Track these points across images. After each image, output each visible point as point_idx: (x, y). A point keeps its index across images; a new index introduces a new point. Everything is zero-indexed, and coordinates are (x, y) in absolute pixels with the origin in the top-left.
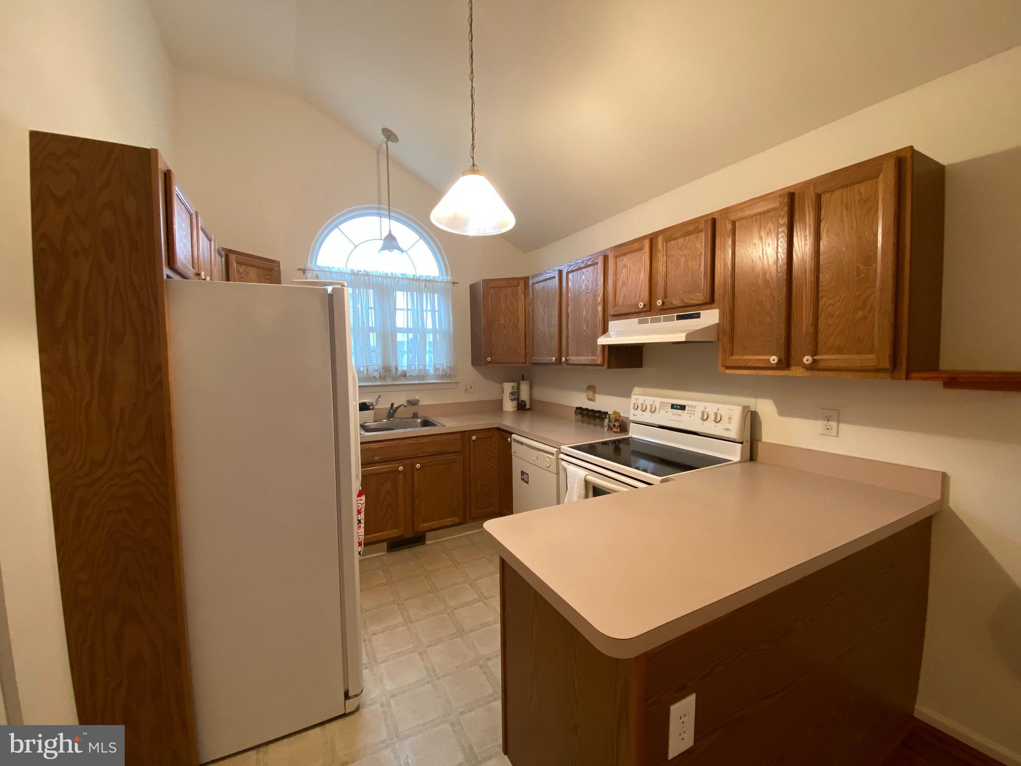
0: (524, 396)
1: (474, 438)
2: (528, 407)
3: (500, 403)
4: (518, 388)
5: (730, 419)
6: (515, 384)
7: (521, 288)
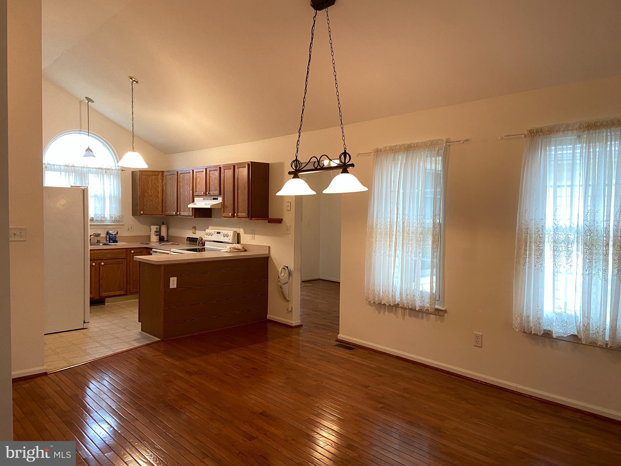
0: (164, 233)
1: (132, 252)
2: (165, 239)
3: (149, 237)
4: (160, 229)
5: (230, 236)
6: (158, 227)
7: (160, 176)
